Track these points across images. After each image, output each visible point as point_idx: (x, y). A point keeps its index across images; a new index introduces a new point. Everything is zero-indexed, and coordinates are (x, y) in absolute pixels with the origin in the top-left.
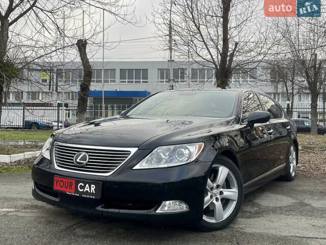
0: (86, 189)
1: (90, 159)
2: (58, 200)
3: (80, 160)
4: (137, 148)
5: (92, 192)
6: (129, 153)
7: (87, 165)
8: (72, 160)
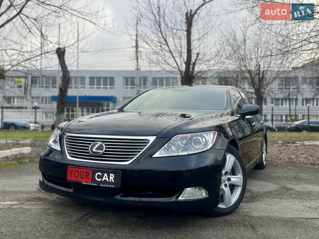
0: (104, 179)
1: (107, 148)
2: (72, 191)
3: (96, 149)
4: (156, 137)
5: (110, 181)
6: (147, 141)
7: (104, 154)
8: (87, 150)
